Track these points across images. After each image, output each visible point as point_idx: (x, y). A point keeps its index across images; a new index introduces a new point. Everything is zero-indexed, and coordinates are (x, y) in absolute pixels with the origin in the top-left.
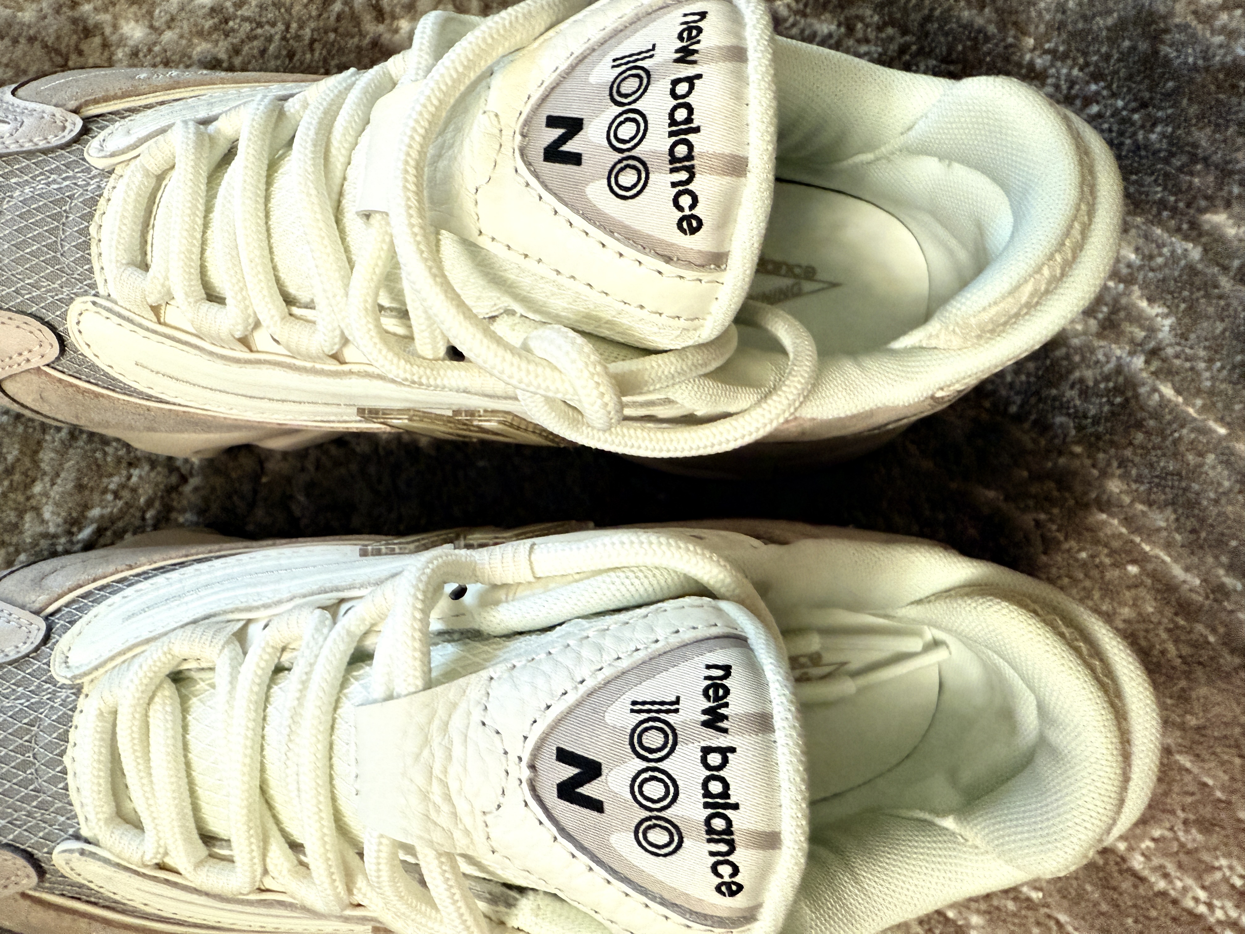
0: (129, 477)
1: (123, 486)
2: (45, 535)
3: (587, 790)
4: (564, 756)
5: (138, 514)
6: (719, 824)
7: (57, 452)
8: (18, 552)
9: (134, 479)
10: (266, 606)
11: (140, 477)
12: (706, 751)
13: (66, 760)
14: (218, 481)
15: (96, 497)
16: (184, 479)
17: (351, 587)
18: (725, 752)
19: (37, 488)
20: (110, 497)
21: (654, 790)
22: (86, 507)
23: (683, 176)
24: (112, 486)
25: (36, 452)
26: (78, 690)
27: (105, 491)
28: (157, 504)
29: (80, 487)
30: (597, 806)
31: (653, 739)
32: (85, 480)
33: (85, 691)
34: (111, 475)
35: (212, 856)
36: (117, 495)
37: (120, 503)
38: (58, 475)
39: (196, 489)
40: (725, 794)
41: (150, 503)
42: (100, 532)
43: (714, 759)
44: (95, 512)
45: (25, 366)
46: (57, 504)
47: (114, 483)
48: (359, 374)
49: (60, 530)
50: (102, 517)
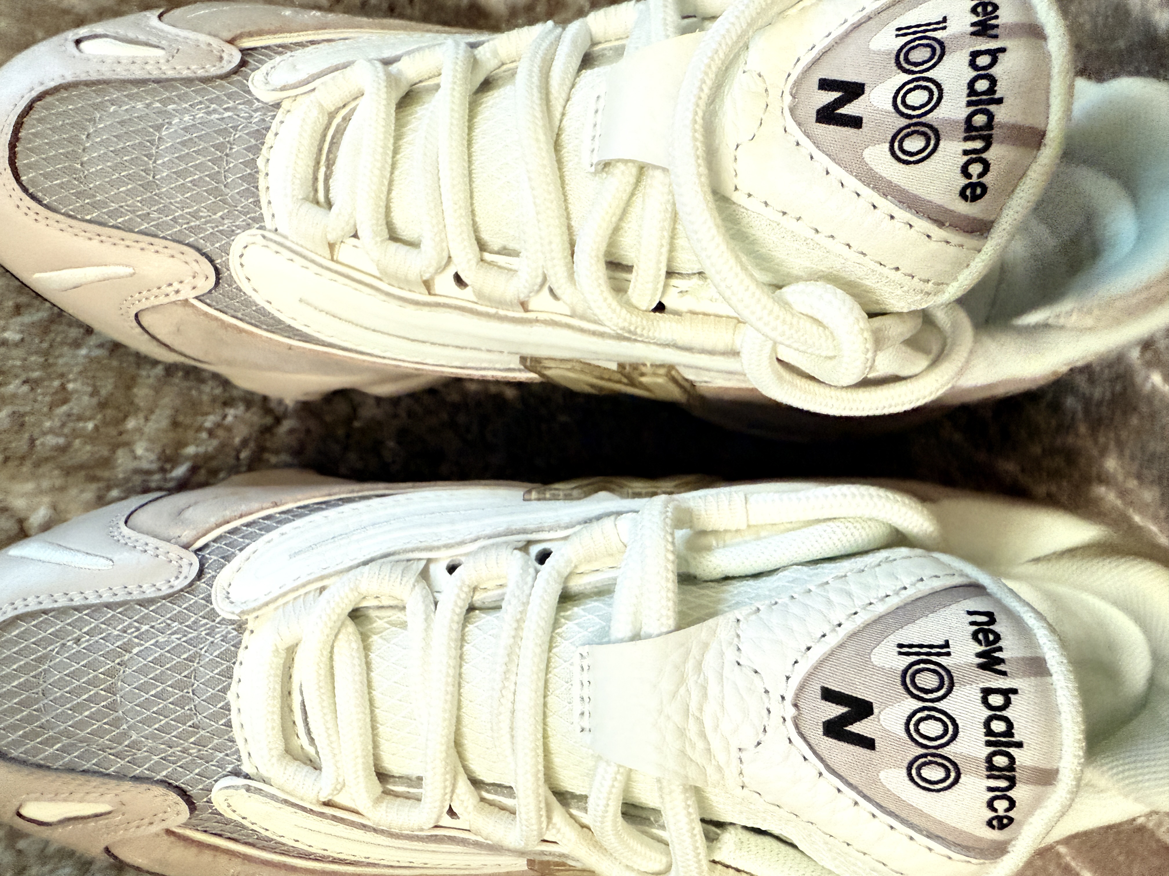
0: (225, 417)
1: (218, 425)
2: (138, 471)
3: (857, 728)
4: (829, 695)
5: (234, 453)
6: (1000, 761)
7: (151, 387)
8: (109, 488)
9: (230, 419)
10: (447, 546)
11: (236, 417)
12: (987, 692)
13: (230, 696)
14: (312, 424)
15: (191, 434)
16: (278, 420)
17: (538, 531)
18: (1008, 693)
19: (131, 424)
20: (204, 435)
21: (931, 728)
22: (181, 444)
23: (978, 145)
24: (208, 424)
25: (129, 388)
26: (240, 627)
27: (200, 429)
28: (252, 445)
29: (175, 424)
30: (869, 743)
31: (927, 680)
32: (181, 418)
33: (250, 626)
34: (207, 414)
35: (386, 792)
36: (211, 433)
37: (215, 443)
38: (152, 412)
39: (291, 431)
40: (1009, 732)
41: (245, 443)
42: (194, 470)
43: (996, 700)
44: (191, 450)
45: (173, 298)
46: (151, 440)
47: (209, 422)
48: (546, 322)
49: (154, 466)
50: (196, 456)
